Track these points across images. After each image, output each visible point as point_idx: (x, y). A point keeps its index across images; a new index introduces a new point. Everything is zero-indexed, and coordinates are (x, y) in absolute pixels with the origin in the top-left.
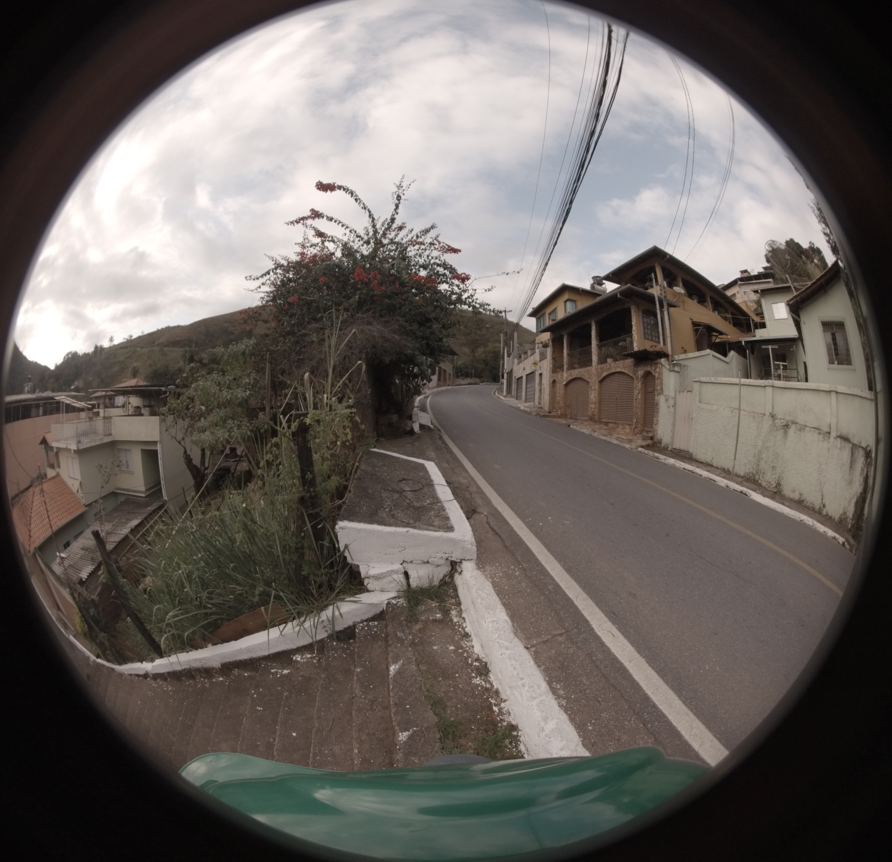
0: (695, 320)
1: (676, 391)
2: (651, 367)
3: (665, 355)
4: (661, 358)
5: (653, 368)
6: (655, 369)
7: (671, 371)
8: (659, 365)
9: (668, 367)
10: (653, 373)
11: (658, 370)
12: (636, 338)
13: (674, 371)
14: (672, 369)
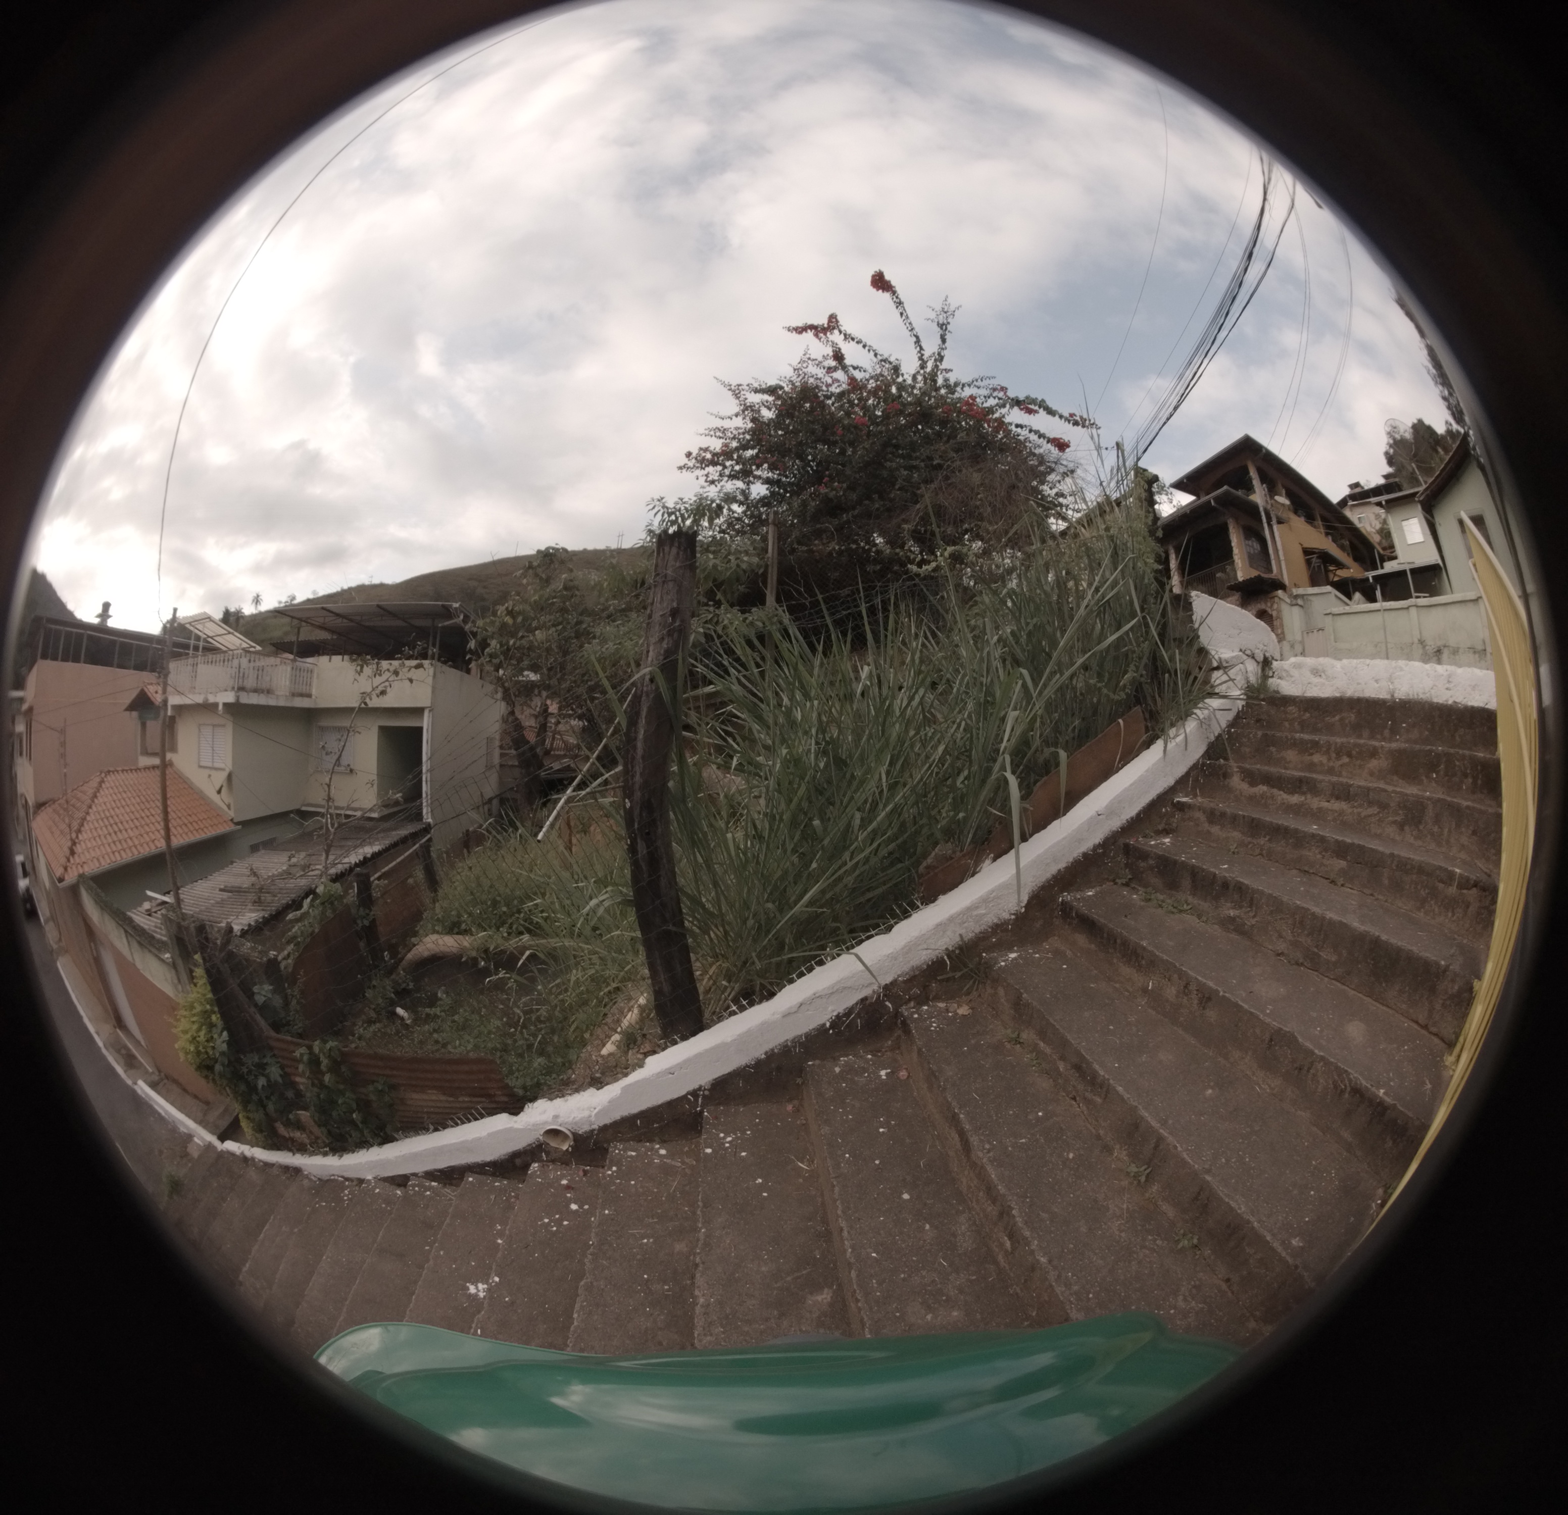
0: (1306, 545)
1: (1302, 632)
2: (1266, 603)
3: (1283, 587)
4: (1277, 590)
5: (1269, 604)
6: (1272, 605)
7: (1292, 605)
8: (1276, 600)
9: (1288, 600)
10: (1269, 611)
11: (1275, 606)
12: (1240, 565)
13: (1297, 605)
14: (1294, 602)
